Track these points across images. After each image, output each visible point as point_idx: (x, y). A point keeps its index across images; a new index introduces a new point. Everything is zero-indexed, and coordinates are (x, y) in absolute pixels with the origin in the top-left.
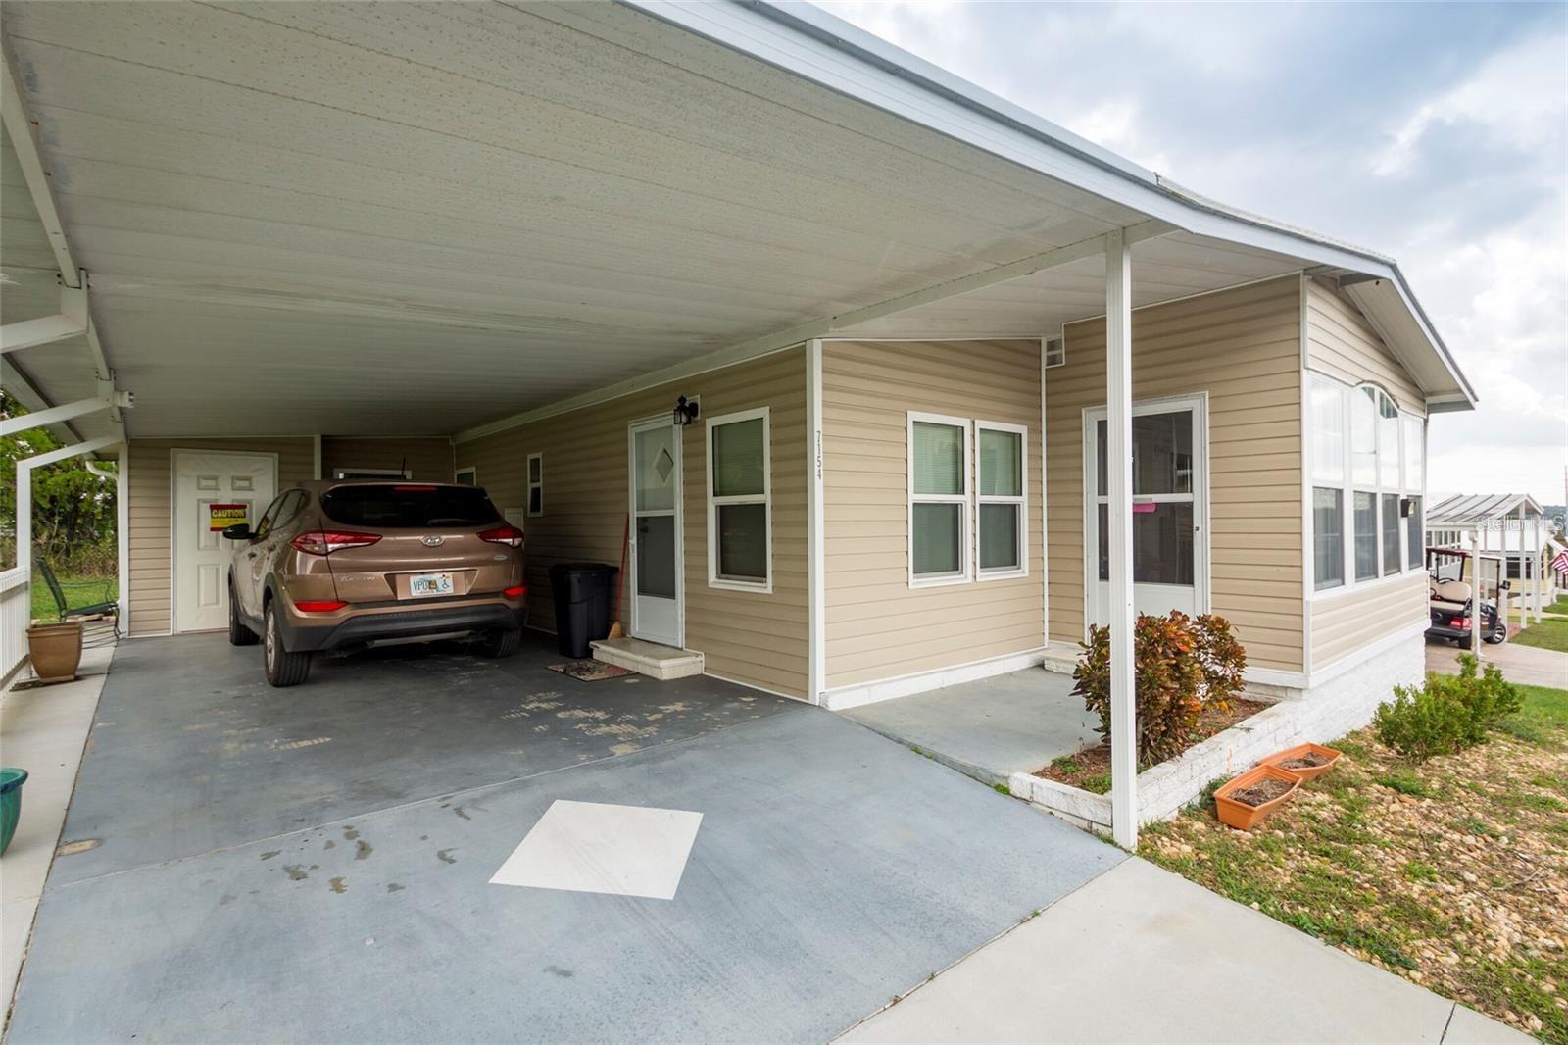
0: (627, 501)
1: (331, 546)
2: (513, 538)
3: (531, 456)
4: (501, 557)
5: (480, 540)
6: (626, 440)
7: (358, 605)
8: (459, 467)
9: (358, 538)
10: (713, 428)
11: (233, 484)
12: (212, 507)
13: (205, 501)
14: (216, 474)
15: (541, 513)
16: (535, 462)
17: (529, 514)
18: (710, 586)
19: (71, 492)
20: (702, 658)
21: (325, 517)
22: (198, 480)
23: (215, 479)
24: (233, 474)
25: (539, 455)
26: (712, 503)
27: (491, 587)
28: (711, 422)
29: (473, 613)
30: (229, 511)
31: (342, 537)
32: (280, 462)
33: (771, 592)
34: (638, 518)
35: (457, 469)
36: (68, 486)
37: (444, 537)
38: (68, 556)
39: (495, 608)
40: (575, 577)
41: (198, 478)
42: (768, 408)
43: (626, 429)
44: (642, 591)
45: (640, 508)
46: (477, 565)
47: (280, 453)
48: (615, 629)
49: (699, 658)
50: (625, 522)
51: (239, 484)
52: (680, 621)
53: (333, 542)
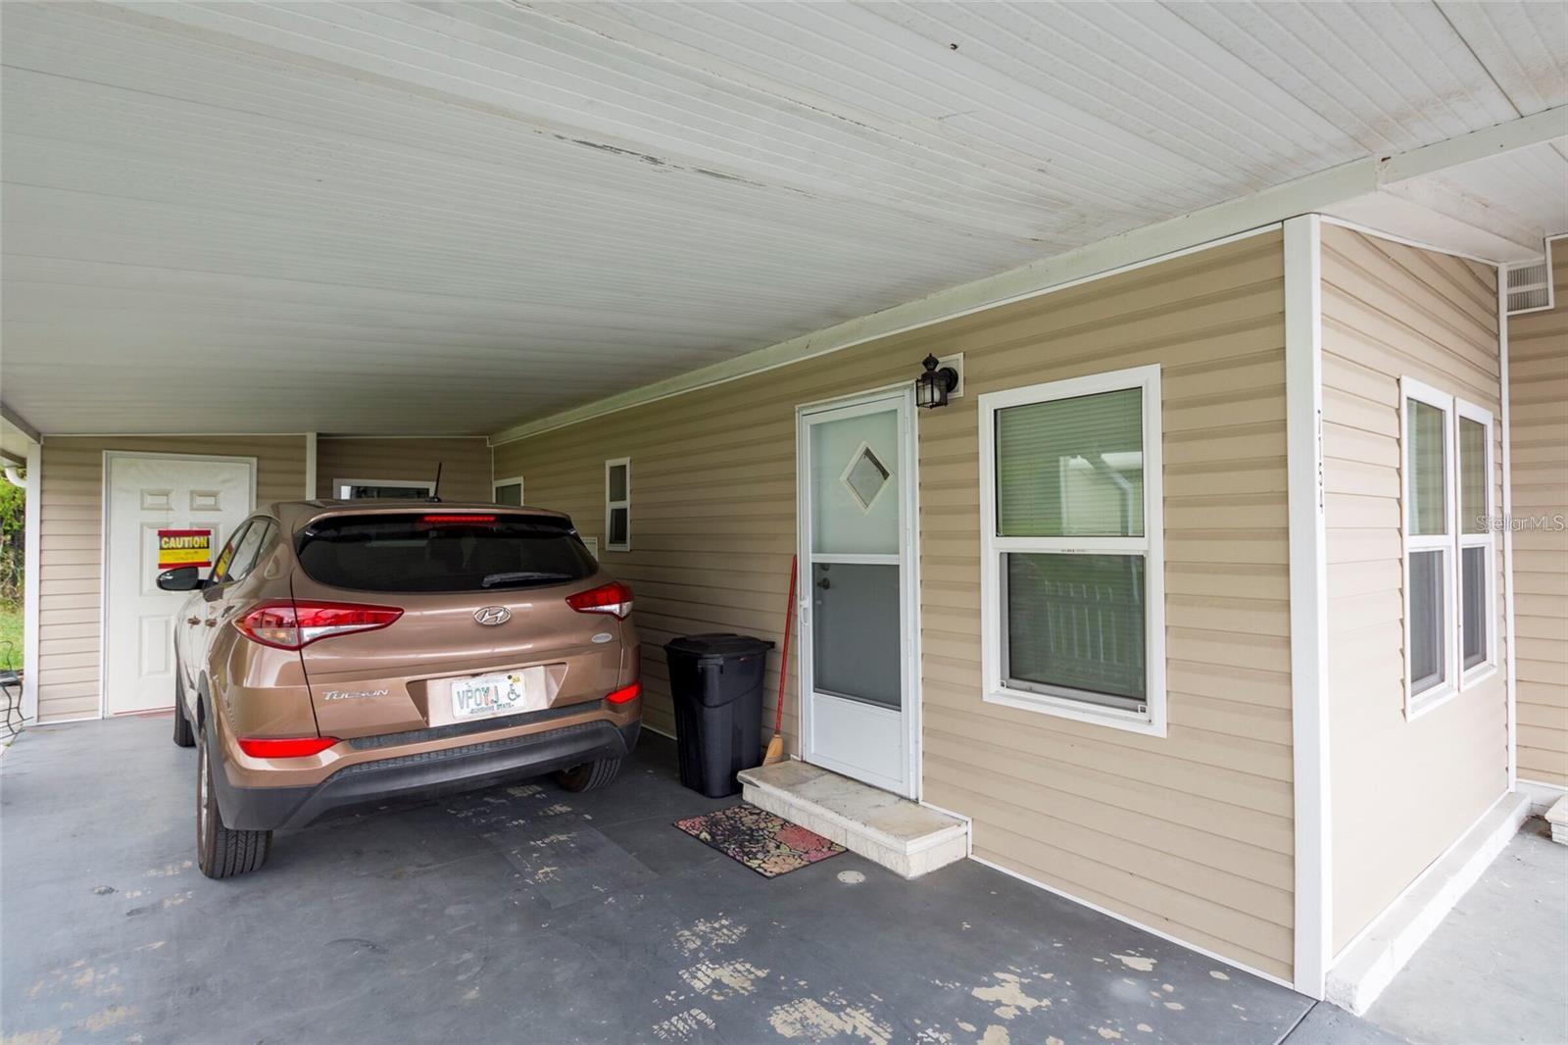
0: (793, 536)
1: (308, 633)
2: (620, 602)
3: (610, 463)
4: (603, 638)
5: (574, 612)
6: (792, 436)
7: (357, 741)
8: (500, 475)
9: (360, 613)
10: (995, 411)
11: (192, 500)
12: (163, 534)
13: (151, 527)
14: (169, 487)
15: (627, 547)
16: (619, 472)
17: (608, 547)
18: (986, 698)
19: (18, 506)
20: (969, 828)
21: (299, 574)
22: (142, 496)
23: (166, 494)
24: (192, 487)
25: (626, 461)
26: (992, 549)
27: (585, 691)
28: (988, 403)
29: (561, 742)
30: (186, 539)
31: (331, 612)
32: (258, 470)
33: (1162, 732)
34: (813, 564)
35: (496, 479)
36: (14, 498)
37: (509, 607)
38: (15, 585)
39: (592, 732)
40: (714, 662)
41: (142, 492)
42: (1158, 367)
43: (791, 417)
44: (820, 685)
45: (818, 549)
46: (566, 656)
47: (259, 458)
48: (775, 747)
49: (963, 829)
50: (789, 571)
51: (200, 501)
52: (912, 751)
53: (315, 622)
